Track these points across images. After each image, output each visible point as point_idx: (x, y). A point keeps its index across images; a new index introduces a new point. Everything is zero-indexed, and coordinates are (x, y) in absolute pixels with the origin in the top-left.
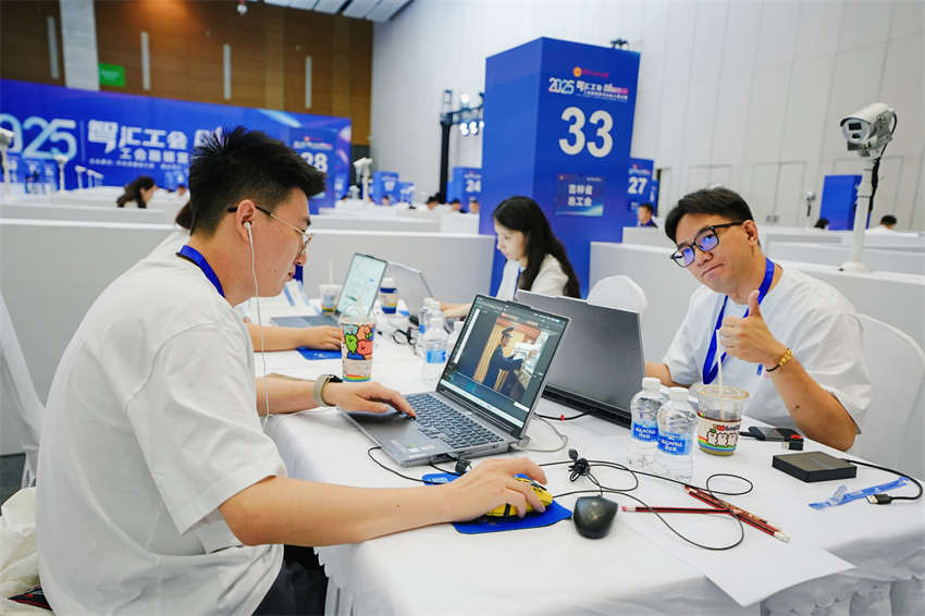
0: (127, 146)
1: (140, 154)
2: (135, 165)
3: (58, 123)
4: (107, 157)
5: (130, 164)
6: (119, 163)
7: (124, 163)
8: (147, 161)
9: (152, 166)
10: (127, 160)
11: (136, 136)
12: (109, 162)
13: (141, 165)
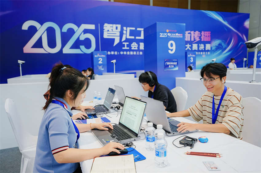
0: (127, 40)
1: (134, 46)
2: (132, 53)
3: (84, 26)
4: (115, 49)
5: (128, 53)
6: (122, 53)
7: (125, 53)
8: (139, 50)
9: (141, 53)
10: (126, 50)
11: (132, 33)
12: (116, 53)
13: (135, 53)
